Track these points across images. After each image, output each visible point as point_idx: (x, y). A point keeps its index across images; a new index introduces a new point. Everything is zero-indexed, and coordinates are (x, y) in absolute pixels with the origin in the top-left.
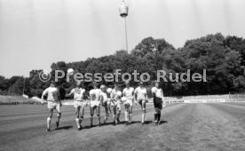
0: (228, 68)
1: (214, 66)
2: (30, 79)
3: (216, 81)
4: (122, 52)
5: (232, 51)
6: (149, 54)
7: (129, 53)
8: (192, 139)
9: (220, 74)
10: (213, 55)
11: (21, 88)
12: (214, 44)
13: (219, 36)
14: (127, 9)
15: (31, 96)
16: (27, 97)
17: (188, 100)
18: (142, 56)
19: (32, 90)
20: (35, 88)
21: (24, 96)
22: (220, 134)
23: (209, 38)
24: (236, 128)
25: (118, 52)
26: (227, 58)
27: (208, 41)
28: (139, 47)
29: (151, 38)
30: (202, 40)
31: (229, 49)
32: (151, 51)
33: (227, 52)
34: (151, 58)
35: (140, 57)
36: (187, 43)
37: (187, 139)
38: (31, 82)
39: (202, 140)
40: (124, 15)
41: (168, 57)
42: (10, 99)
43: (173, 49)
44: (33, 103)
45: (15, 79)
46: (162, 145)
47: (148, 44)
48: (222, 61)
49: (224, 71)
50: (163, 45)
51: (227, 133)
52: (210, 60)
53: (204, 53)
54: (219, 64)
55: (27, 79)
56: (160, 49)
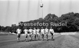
0: (76, 24)
1: (71, 23)
2: (12, 27)
3: (72, 28)
4: (41, 18)
5: (77, 18)
6: (50, 19)
7: (43, 19)
8: (63, 45)
9: (73, 25)
10: (71, 19)
11: (9, 30)
12: (71, 15)
13: (73, 13)
14: (43, 5)
15: (12, 32)
16: (11, 33)
17: (62, 34)
18: (48, 20)
19: (12, 31)
20: (13, 30)
21: (10, 32)
22: (72, 43)
23: (69, 14)
24: (77, 41)
25: (40, 19)
26: (75, 20)
27: (69, 15)
28: (46, 17)
29: (50, 14)
30: (67, 14)
31: (76, 17)
32: (50, 18)
33: (75, 18)
34: (50, 20)
35: (47, 20)
36: (62, 15)
37: (61, 45)
38: (12, 28)
39: (66, 45)
40: (42, 7)
41: (56, 20)
42: (5, 33)
43: (58, 17)
44: (12, 35)
45: (7, 27)
46: (53, 46)
47: (49, 16)
48: (74, 21)
49: (74, 24)
50: (54, 16)
51: (74, 43)
52: (70, 21)
53: (67, 18)
54: (73, 22)
55: (11, 27)
56: (53, 17)
